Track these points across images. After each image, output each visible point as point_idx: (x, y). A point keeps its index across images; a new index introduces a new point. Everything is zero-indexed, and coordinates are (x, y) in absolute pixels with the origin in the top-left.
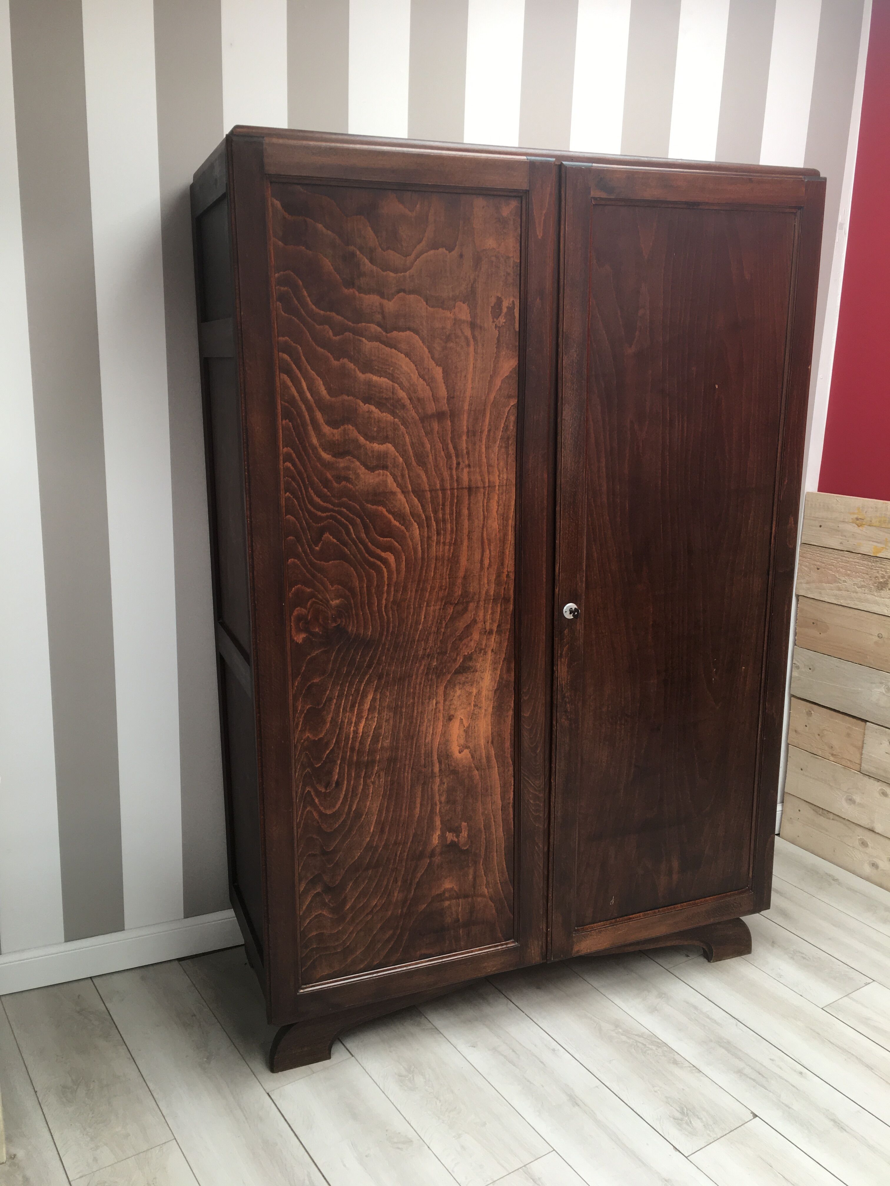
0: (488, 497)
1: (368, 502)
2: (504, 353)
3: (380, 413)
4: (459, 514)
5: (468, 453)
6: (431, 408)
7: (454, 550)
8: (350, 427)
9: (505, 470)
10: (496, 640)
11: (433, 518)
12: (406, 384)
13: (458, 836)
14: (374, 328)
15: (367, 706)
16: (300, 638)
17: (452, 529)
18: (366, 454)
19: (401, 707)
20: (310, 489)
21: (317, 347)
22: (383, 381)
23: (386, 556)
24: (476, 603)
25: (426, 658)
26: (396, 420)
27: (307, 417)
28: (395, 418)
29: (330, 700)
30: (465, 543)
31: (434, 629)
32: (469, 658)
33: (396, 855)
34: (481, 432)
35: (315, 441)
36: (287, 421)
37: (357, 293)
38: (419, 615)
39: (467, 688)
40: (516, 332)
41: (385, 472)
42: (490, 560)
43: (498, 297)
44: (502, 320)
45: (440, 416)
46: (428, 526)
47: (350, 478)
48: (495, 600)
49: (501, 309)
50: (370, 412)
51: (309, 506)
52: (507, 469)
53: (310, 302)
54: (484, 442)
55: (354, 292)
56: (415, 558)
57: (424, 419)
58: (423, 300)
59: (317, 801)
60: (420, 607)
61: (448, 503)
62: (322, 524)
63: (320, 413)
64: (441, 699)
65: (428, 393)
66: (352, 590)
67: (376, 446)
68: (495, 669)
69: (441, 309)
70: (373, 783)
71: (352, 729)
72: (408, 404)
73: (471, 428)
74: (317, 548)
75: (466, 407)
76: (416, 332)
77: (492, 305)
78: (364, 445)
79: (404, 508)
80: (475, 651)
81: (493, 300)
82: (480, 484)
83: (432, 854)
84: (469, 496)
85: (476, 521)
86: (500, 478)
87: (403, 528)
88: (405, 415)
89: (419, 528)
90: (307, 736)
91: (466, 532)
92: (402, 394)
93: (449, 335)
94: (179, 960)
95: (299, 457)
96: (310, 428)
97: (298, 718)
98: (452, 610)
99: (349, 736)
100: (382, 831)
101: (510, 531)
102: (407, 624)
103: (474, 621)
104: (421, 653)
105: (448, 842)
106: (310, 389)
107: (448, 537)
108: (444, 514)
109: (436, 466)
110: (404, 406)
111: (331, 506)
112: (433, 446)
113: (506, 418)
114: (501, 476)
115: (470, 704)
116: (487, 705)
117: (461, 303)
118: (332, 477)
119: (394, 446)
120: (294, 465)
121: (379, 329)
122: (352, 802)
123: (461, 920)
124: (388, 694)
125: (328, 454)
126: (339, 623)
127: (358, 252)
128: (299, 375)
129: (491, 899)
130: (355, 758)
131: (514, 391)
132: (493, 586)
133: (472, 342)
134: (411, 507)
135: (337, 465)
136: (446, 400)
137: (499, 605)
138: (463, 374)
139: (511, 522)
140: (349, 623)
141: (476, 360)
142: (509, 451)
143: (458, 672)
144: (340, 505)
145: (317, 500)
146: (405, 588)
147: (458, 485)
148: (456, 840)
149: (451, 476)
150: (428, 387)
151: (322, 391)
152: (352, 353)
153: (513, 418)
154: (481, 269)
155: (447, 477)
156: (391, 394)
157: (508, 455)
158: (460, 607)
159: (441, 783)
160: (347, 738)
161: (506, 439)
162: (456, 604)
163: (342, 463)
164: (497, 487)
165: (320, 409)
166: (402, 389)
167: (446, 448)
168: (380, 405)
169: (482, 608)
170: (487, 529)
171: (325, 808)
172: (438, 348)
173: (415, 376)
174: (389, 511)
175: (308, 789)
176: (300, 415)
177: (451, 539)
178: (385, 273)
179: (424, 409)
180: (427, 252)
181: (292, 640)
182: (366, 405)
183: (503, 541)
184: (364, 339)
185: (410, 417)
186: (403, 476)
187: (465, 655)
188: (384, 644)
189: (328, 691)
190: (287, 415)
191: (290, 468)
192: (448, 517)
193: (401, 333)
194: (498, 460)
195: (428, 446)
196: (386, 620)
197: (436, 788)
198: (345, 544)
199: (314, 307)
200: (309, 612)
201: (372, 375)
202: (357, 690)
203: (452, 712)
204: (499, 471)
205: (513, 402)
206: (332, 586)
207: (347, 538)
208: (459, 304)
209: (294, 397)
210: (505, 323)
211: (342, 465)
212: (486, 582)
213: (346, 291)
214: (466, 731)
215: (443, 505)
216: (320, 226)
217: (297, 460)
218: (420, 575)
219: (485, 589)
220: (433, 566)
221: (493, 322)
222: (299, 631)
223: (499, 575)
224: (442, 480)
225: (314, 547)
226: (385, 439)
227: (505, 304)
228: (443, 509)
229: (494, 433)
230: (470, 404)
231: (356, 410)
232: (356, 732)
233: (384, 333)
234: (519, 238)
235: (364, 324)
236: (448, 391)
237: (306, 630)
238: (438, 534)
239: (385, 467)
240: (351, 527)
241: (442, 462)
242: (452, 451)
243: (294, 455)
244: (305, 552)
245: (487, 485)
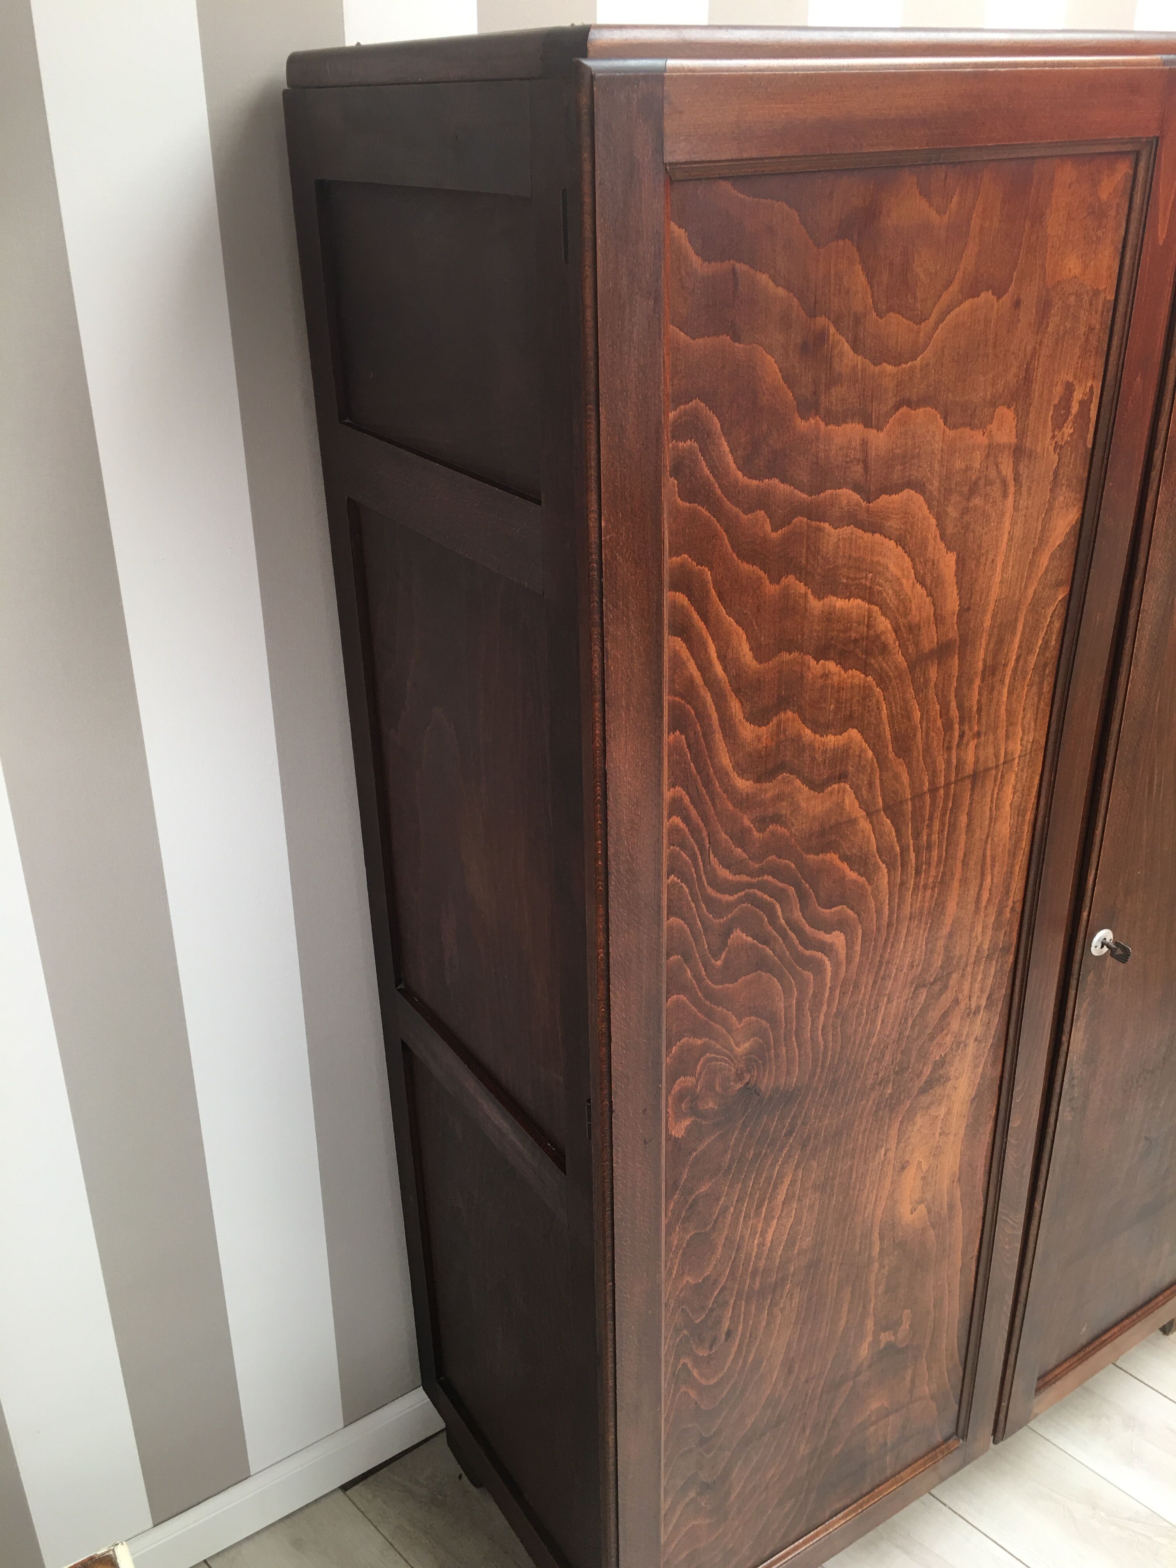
0: (1001, 782)
1: (808, 851)
2: (1061, 498)
3: (843, 672)
4: (953, 826)
5: (979, 710)
6: (929, 639)
7: (939, 894)
8: (790, 713)
9: (1033, 724)
10: (984, 1020)
11: (912, 848)
12: (893, 601)
13: (895, 1334)
14: (848, 496)
15: (781, 1197)
16: (679, 1130)
17: (940, 857)
18: (813, 759)
19: (833, 1178)
20: (712, 856)
21: (740, 561)
22: (854, 605)
23: (830, 941)
24: (961, 971)
25: (877, 1087)
26: (870, 678)
27: (715, 716)
28: (867, 676)
29: (725, 1210)
30: (957, 876)
31: (894, 1036)
32: (942, 1063)
33: (807, 1395)
34: (1005, 665)
35: (725, 760)
36: (678, 732)
37: (822, 424)
38: (874, 1022)
39: (933, 1112)
40: (1086, 448)
41: (842, 784)
42: (990, 893)
43: (1068, 382)
44: (1068, 430)
45: (942, 651)
46: (902, 866)
47: (781, 816)
48: (989, 957)
49: (1068, 408)
50: (826, 675)
51: (710, 890)
52: (1035, 725)
53: (733, 466)
54: (1007, 681)
55: (816, 424)
56: (878, 929)
57: (917, 663)
58: (939, 416)
59: (695, 1373)
60: (877, 1008)
61: (938, 814)
62: (730, 916)
63: (737, 701)
64: (893, 1144)
65: (929, 609)
66: (772, 1019)
67: (831, 740)
68: (976, 1066)
69: (968, 429)
70: (782, 1310)
71: (756, 1242)
72: (892, 642)
73: (989, 662)
74: (719, 963)
75: (987, 624)
76: (919, 487)
77: (1056, 402)
78: (809, 745)
79: (868, 842)
80: (951, 1049)
81: (1058, 390)
82: (991, 764)
83: (858, 1373)
84: (973, 789)
85: (978, 831)
86: (1024, 743)
87: (863, 880)
88: (885, 665)
89: (889, 872)
90: (685, 1282)
91: (960, 854)
92: (884, 624)
93: (976, 483)
94: (345, 1488)
95: (697, 801)
96: (718, 736)
97: (671, 1260)
98: (925, 994)
99: (751, 1254)
100: (790, 1371)
101: (1026, 831)
102: (854, 1043)
103: (956, 1002)
104: (870, 1082)
105: (882, 1346)
106: (722, 658)
107: (933, 872)
108: (929, 835)
109: (927, 750)
110: (884, 649)
111: (745, 878)
112: (925, 711)
113: (1048, 626)
114: (1026, 738)
115: (934, 1134)
116: (958, 1126)
117: (1006, 410)
118: (752, 822)
119: (861, 732)
120: (686, 819)
121: (856, 497)
122: (748, 1352)
123: (889, 1443)
124: (815, 1164)
125: (747, 780)
126: (747, 1081)
127: (832, 330)
128: (705, 633)
129: (933, 1398)
130: (758, 1284)
131: (1064, 573)
132: (989, 933)
133: (1012, 489)
134: (879, 835)
135: (763, 796)
136: (955, 617)
137: (994, 962)
138: (990, 557)
139: (1029, 816)
140: (764, 1075)
141: (1013, 523)
142: (1043, 688)
143: (923, 1091)
144: (762, 872)
145: (724, 873)
146: (856, 986)
147: (957, 775)
148: (892, 1338)
149: (948, 762)
150: (928, 599)
151: (744, 655)
152: (804, 562)
153: (1057, 625)
154: (1047, 327)
155: (941, 765)
156: (865, 630)
157: (1040, 694)
158: (937, 988)
159: (882, 1266)
160: (747, 1260)
161: (1040, 668)
162: (931, 984)
163: (770, 789)
164: (1017, 761)
165: (737, 691)
166: (884, 614)
167: (945, 712)
168: (844, 658)
169: (970, 977)
170: (992, 839)
171: (708, 1379)
172: (953, 512)
173: (908, 583)
174: (844, 858)
175: (682, 1361)
176: (702, 716)
177: (936, 877)
178: (877, 369)
179: (917, 644)
180: (958, 305)
181: (669, 1137)
182: (821, 662)
183: (1013, 855)
184: (826, 525)
185: (892, 666)
186: (871, 784)
187: (935, 1061)
188: (816, 1089)
189: (723, 1198)
190: (679, 723)
191: (677, 826)
192: (935, 837)
193: (895, 497)
194: (1024, 710)
195: (917, 715)
196: (822, 1047)
197: (873, 1278)
198: (766, 942)
199: (740, 474)
200: (697, 1080)
201: (835, 598)
202: (768, 1179)
203: (906, 1158)
204: (1023, 731)
205: (1062, 594)
206: (740, 1020)
207: (770, 928)
208: (1002, 410)
209: (691, 681)
210: (1071, 435)
211: (769, 795)
212: (980, 930)
213: (802, 425)
214: (924, 1178)
215: (931, 818)
216: (764, 279)
217: (692, 807)
218: (882, 957)
219: (978, 944)
220: (904, 931)
221: (1053, 437)
222: (679, 1116)
223: (1000, 913)
224: (934, 775)
225: (713, 961)
226: (848, 721)
227: (1078, 395)
228: (930, 826)
229: (1025, 662)
230: (994, 616)
231: (802, 677)
232: (761, 1245)
233: (864, 504)
234: (1120, 246)
235: (829, 492)
236: (960, 599)
237: (694, 1111)
238: (918, 872)
239: (842, 777)
240: (778, 906)
241: (936, 741)
242: (954, 713)
243: (687, 800)
244: (697, 977)
245: (1002, 760)
